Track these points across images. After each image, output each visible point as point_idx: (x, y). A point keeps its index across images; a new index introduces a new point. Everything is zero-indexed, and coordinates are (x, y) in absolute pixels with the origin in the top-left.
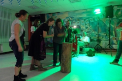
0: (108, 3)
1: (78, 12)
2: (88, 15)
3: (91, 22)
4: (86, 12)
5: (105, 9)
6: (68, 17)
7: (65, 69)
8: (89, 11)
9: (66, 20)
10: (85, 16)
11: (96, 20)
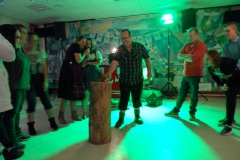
0: (187, 3)
1: (132, 20)
2: (150, 26)
3: (156, 39)
4: (147, 20)
5: (181, 15)
6: (112, 30)
7: (101, 136)
8: (152, 19)
9: (108, 35)
10: (144, 27)
11: (166, 36)
